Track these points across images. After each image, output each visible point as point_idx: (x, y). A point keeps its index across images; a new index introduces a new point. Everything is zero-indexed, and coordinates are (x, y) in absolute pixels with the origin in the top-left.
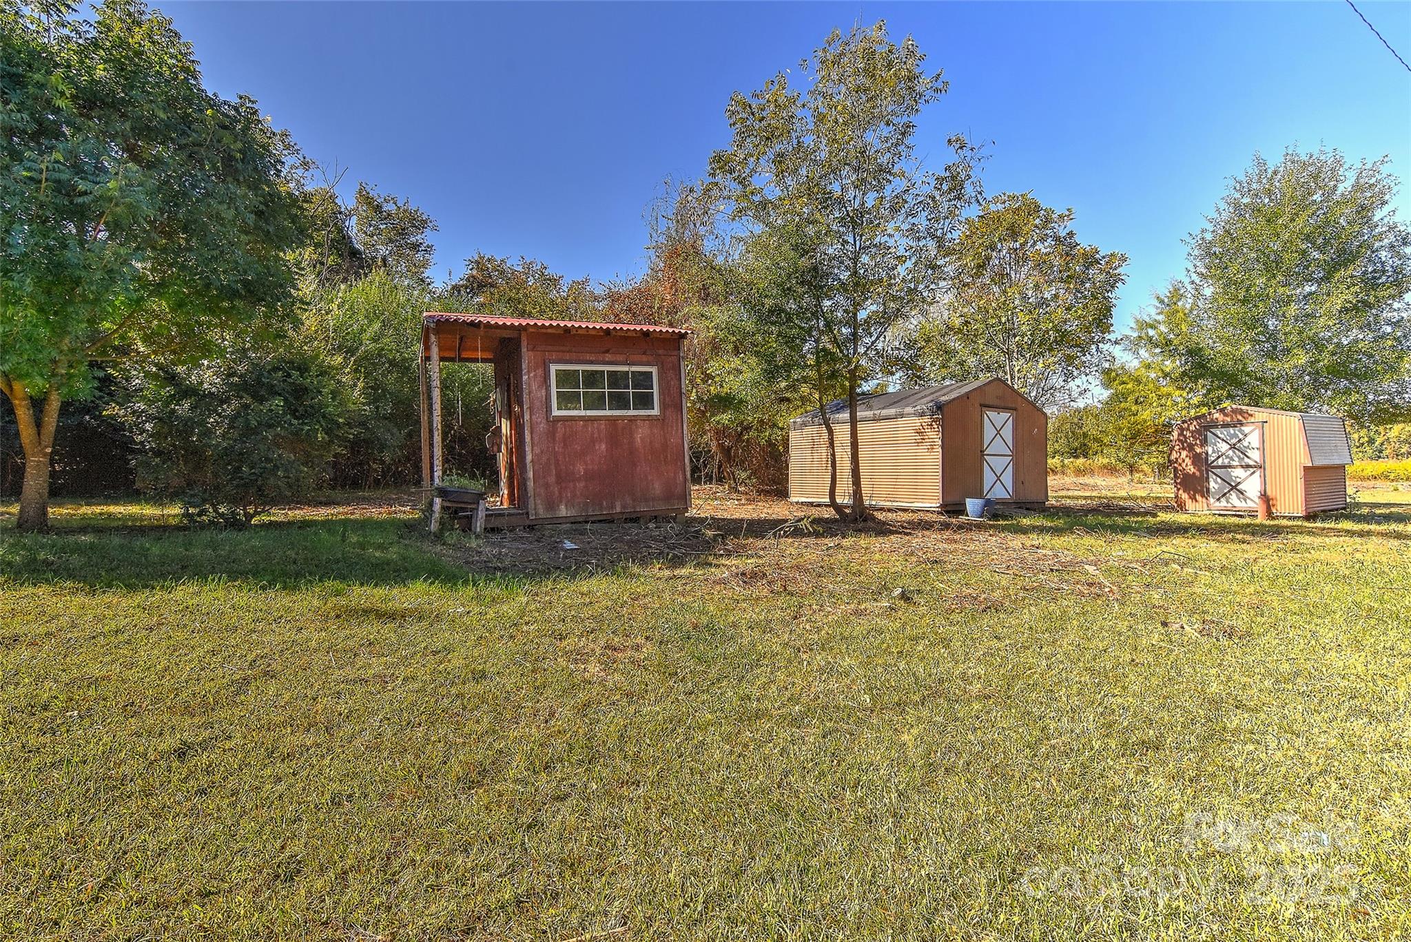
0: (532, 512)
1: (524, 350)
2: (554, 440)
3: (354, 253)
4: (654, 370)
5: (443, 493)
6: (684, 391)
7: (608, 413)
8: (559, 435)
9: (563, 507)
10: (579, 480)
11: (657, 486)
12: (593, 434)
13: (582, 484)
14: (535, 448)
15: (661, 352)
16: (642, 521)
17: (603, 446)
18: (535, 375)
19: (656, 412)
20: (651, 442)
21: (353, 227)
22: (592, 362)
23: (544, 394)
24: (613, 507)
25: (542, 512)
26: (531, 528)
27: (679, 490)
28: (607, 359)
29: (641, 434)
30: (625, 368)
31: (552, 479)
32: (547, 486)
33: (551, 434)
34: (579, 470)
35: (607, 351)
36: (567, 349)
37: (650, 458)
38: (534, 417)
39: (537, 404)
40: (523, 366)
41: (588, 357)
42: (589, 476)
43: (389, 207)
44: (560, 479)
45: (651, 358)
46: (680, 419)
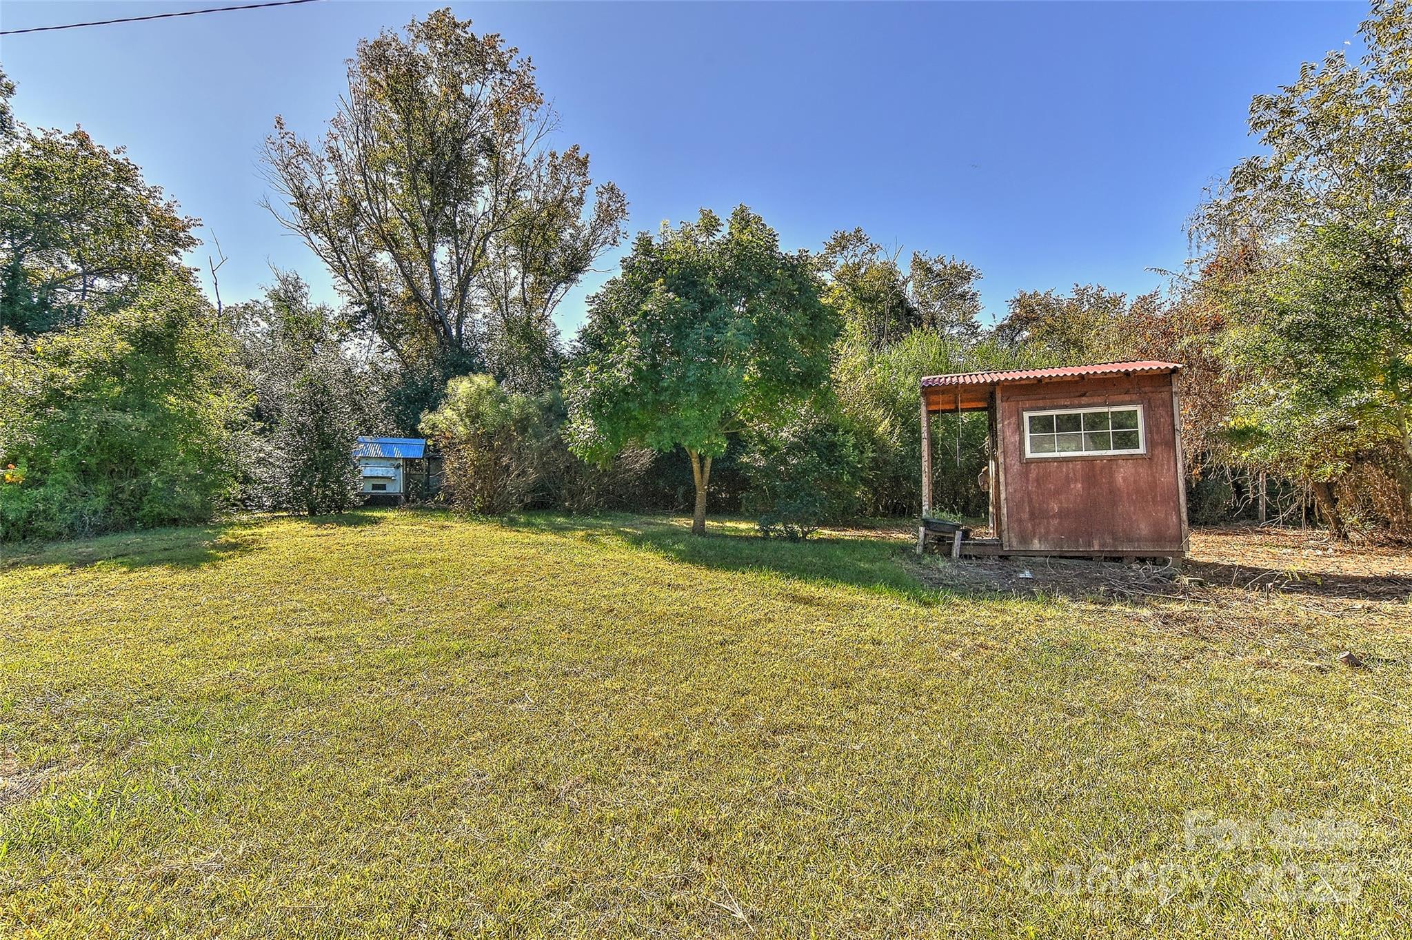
0: (1006, 544)
1: (998, 402)
2: (1028, 480)
3: (909, 312)
4: (1139, 409)
5: (927, 523)
6: (1177, 427)
7: (1084, 453)
8: (1033, 476)
9: (1036, 541)
10: (1053, 517)
11: (1143, 526)
12: (1068, 474)
13: (1056, 522)
14: (1009, 487)
15: (1147, 389)
16: (1125, 561)
17: (1080, 486)
18: (1009, 424)
19: (1142, 450)
20: (1135, 482)
21: (909, 291)
22: (1066, 407)
23: (1017, 439)
24: (1090, 544)
25: (1015, 545)
26: (1004, 558)
27: (1172, 531)
28: (1083, 403)
29: (1122, 475)
30: (1105, 409)
31: (1026, 516)
32: (1020, 521)
33: (1025, 474)
34: (1053, 508)
35: (1083, 395)
36: (1041, 396)
37: (1134, 497)
38: (1008, 460)
39: (1011, 447)
40: (998, 416)
41: (1062, 402)
42: (1063, 514)
43: (937, 268)
44: (1033, 516)
45: (1134, 397)
46: (1172, 458)
